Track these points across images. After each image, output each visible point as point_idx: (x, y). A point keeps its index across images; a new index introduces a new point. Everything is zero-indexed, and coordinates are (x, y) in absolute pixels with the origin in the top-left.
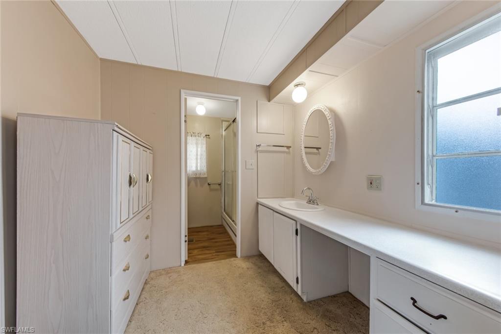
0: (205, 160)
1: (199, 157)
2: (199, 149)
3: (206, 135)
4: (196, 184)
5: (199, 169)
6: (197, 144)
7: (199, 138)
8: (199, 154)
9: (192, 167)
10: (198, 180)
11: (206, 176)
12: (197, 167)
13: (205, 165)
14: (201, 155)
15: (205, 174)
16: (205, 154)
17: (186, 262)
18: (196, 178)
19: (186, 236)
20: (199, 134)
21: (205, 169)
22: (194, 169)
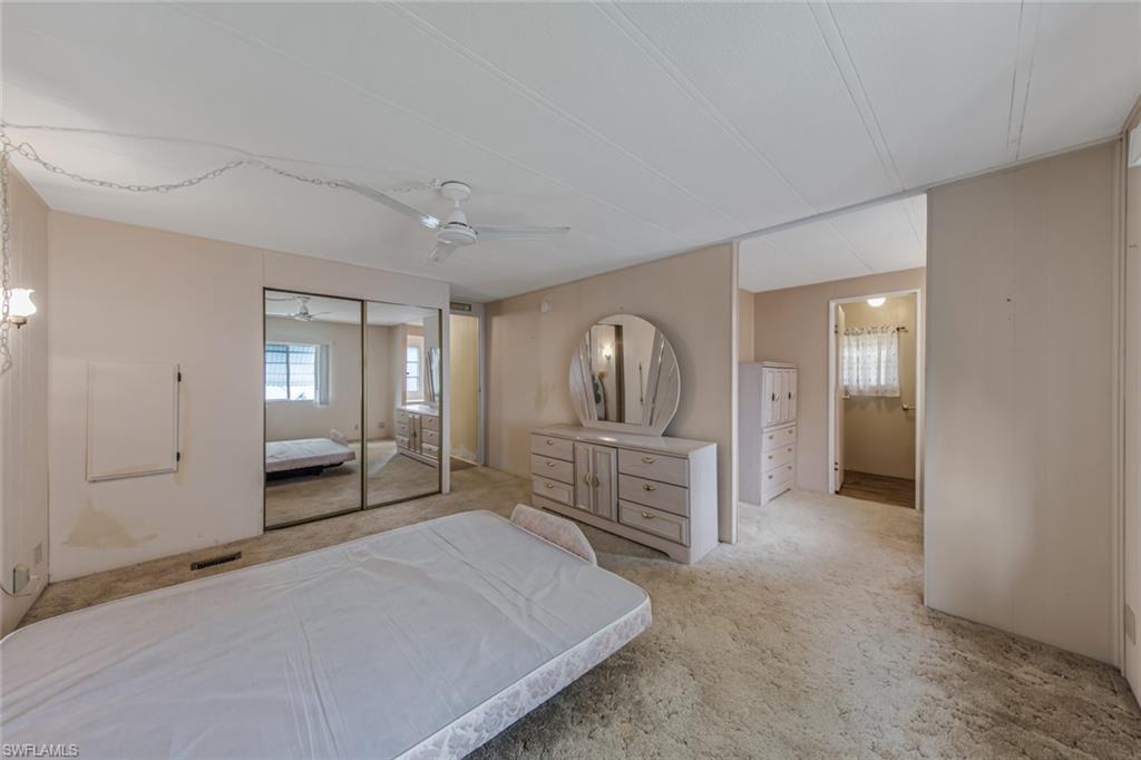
0: (896, 370)
1: (883, 365)
2: (884, 353)
3: (898, 329)
4: (879, 406)
5: (883, 383)
6: (880, 344)
7: (884, 335)
8: (883, 359)
9: (870, 380)
10: (883, 403)
11: (897, 395)
12: (879, 379)
13: (896, 376)
14: (888, 361)
15: (895, 392)
16: (895, 360)
17: (837, 492)
18: (878, 399)
19: (836, 464)
20: (884, 329)
21: (896, 384)
22: (874, 383)
